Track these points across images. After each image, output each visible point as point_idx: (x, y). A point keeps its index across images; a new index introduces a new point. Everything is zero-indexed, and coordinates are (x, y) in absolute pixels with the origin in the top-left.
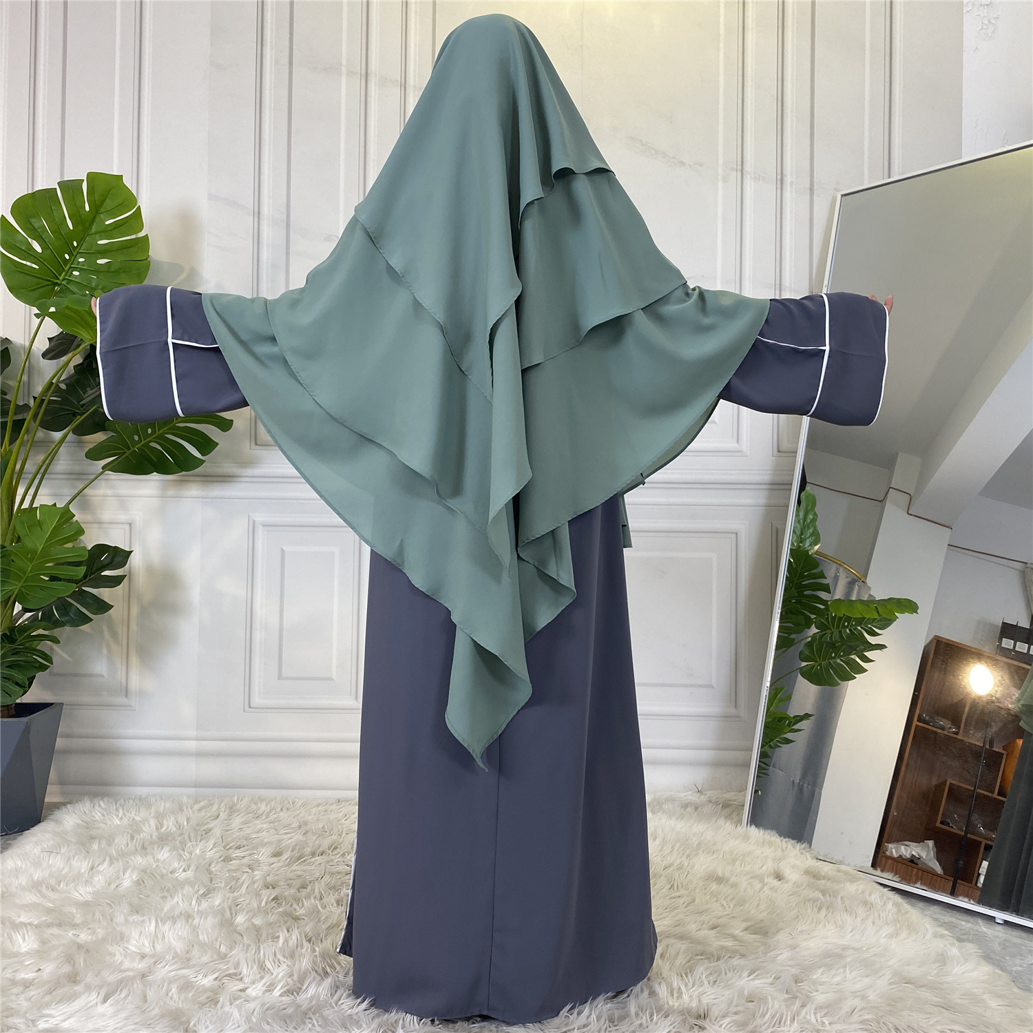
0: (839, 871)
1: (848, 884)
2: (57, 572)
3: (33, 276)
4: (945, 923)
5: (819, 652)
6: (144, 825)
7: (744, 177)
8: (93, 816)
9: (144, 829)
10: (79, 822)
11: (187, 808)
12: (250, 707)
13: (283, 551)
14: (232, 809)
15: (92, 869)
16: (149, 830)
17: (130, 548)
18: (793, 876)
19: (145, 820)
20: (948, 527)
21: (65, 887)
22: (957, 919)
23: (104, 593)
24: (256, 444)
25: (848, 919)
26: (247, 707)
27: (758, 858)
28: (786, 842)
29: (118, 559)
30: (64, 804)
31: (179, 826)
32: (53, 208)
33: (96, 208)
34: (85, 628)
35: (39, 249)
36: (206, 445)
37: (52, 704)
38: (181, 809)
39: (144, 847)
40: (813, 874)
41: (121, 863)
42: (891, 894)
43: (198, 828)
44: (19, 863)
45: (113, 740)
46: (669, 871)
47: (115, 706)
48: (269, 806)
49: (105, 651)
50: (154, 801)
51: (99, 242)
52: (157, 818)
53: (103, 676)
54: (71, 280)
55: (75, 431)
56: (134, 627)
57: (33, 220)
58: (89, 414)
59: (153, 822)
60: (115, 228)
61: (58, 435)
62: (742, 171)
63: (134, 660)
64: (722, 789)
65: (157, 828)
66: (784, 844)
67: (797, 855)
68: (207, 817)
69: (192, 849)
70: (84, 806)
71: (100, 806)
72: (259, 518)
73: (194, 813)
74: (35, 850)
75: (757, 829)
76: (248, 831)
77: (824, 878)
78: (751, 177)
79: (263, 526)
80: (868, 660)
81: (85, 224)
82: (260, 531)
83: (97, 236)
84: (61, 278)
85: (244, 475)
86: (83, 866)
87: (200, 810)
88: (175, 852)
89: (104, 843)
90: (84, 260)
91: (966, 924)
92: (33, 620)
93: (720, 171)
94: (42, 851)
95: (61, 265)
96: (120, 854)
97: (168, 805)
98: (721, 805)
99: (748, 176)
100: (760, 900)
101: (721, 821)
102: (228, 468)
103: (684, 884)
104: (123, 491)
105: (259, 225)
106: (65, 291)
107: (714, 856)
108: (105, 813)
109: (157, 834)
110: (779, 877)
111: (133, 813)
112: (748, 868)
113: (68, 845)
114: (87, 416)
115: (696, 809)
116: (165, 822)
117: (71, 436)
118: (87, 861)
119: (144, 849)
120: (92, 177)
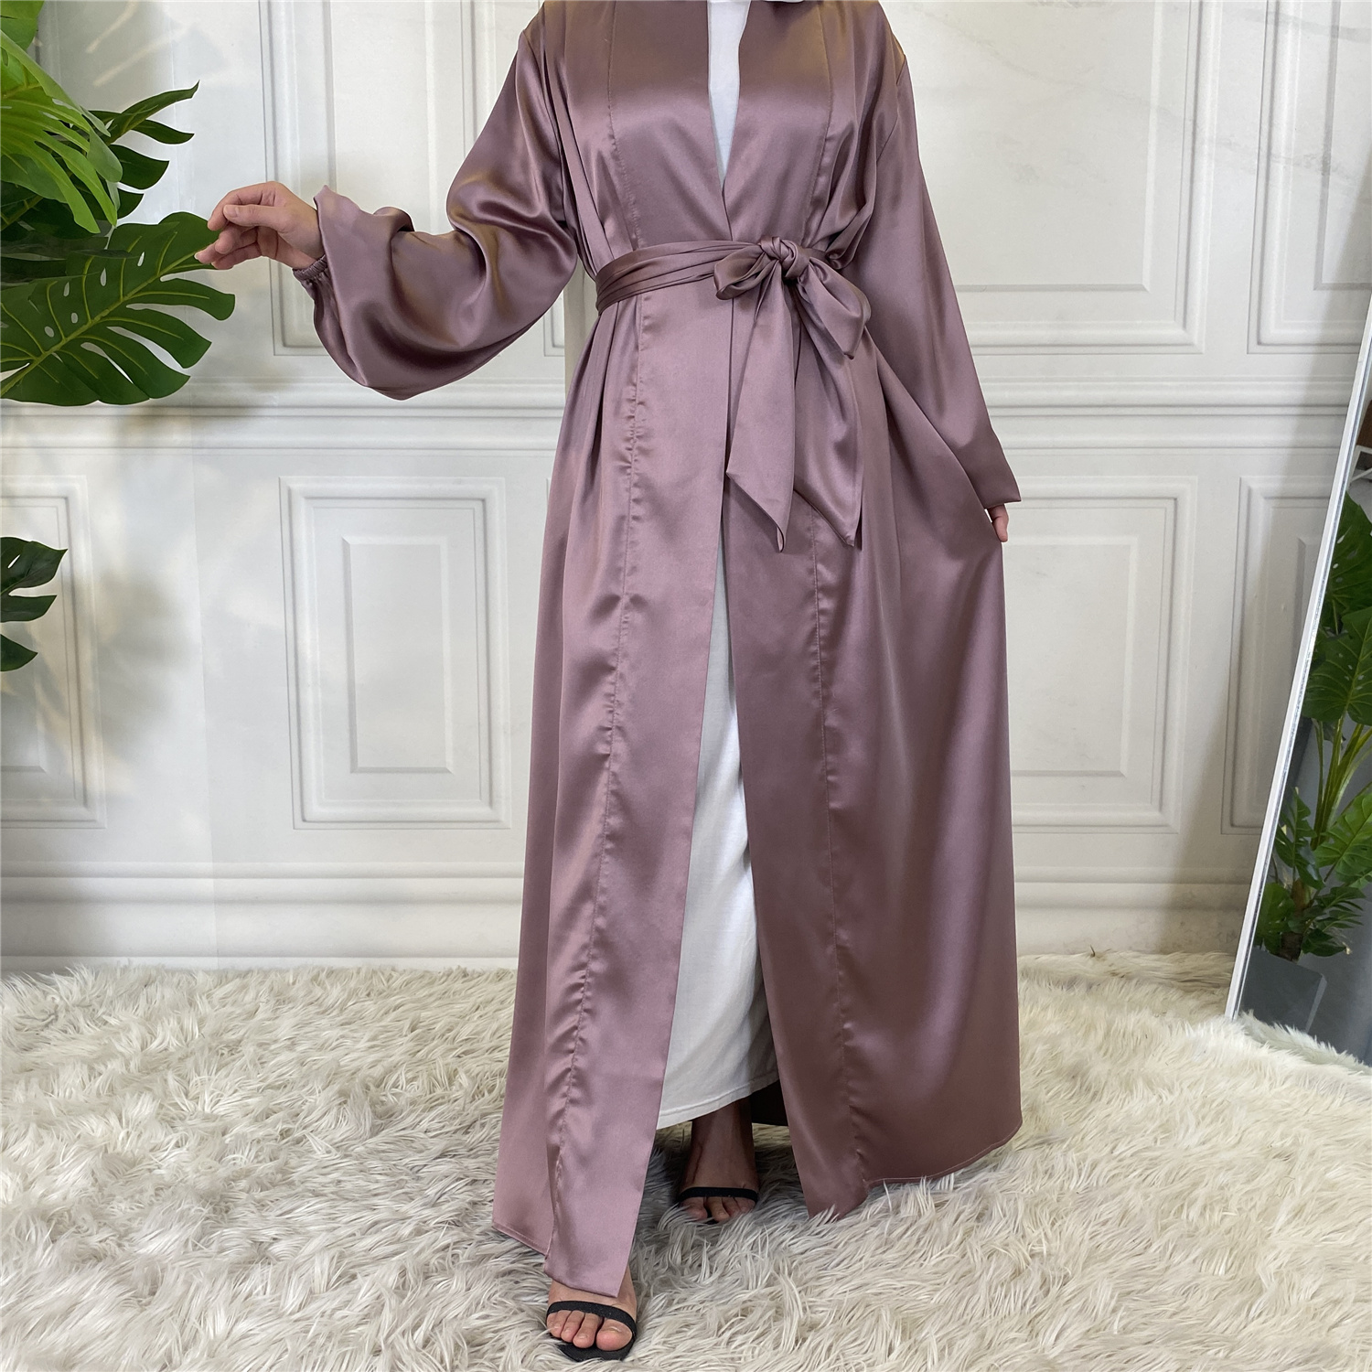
12: (304, 820)
13: (345, 545)
23: (17, 631)
24: (285, 345)
29: (41, 566)
36: (189, 346)
45: (68, 879)
47: (66, 821)
49: (40, 726)
56: (89, 684)
63: (94, 741)
72: (298, 484)
79: (309, 498)
82: (302, 508)
85: (267, 403)
102: (237, 391)
104: (49, 438)
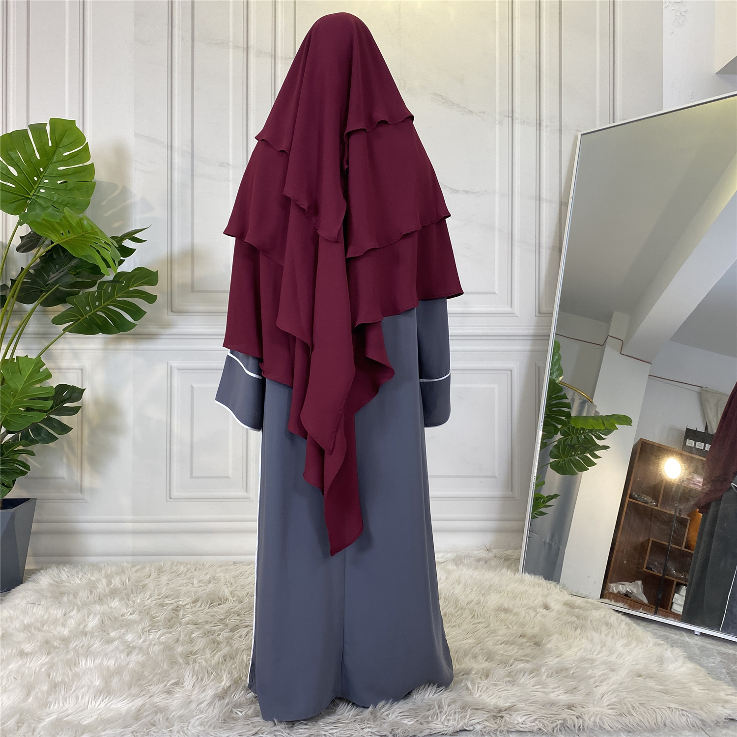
0: (587, 602)
1: (594, 611)
2: (31, 404)
3: (11, 193)
4: (661, 636)
5: (564, 451)
6: (99, 583)
7: (514, 122)
8: (60, 577)
9: (98, 585)
10: (52, 582)
11: (127, 570)
12: (170, 498)
13: (192, 387)
14: (160, 571)
15: (65, 615)
16: (102, 587)
17: (82, 386)
18: (556, 606)
19: (98, 580)
20: (649, 363)
21: (47, 628)
22: (669, 633)
23: (65, 419)
24: (172, 312)
25: (596, 635)
26: (168, 498)
27: (531, 595)
28: (550, 584)
29: (75, 395)
30: (38, 570)
31: (123, 584)
32: (25, 144)
33: (56, 144)
34: (51, 444)
35: (16, 174)
36: (137, 313)
37: (29, 499)
38: (123, 572)
39: (100, 599)
40: (570, 606)
41: (85, 611)
42: (623, 617)
43: (137, 584)
44: (12, 612)
45: (73, 524)
46: (471, 606)
47: (73, 499)
48: (186, 568)
49: (65, 460)
50: (103, 566)
51: (59, 169)
52: (107, 578)
53: (63, 478)
54: (39, 196)
55: (43, 304)
56: (86, 442)
57: (11, 153)
58: (52, 292)
59: (104, 581)
60: (70, 159)
61: (29, 307)
62: (512, 117)
63: (86, 466)
64: (503, 548)
65: (107, 585)
66: (549, 585)
67: (558, 592)
68: (142, 576)
69: (134, 599)
70: (53, 571)
71: (64, 570)
72: (175, 364)
73: (132, 574)
74: (22, 603)
75: (529, 575)
76: (172, 585)
77: (578, 607)
78: (518, 122)
79: (178, 369)
80: (597, 457)
81: (48, 156)
82: (176, 373)
83: (57, 164)
84: (31, 194)
85: (164, 333)
86: (58, 613)
87: (137, 571)
88: (123, 602)
89: (71, 597)
90: (48, 181)
91: (675, 636)
92: (15, 439)
93: (497, 118)
94: (28, 603)
95: (32, 185)
96: (84, 604)
97: (114, 568)
98: (503, 559)
99: (517, 121)
100: (535, 624)
101: (504, 570)
102: (153, 329)
103: (482, 614)
104: (77, 346)
105: (171, 155)
106: (34, 203)
107: (501, 595)
108: (69, 575)
109: (108, 589)
110: (547, 607)
111: (89, 575)
112: (525, 602)
113: (46, 599)
114: (50, 293)
115: (486, 562)
116: (113, 581)
117: (39, 307)
118: (61, 610)
119: (100, 600)
120: (53, 122)
